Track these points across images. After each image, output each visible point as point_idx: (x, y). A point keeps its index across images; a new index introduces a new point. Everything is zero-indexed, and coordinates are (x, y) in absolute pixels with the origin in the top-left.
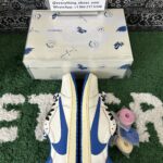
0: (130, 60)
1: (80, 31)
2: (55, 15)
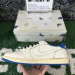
1: (41, 19)
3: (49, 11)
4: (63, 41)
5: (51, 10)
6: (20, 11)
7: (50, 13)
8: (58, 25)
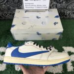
2: (26, 11)
4: (60, 39)
5: (48, 8)
6: (17, 10)
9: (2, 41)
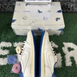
0: (63, 26)
2: (27, 4)
3: (48, 3)
4: (61, 35)
6: (17, 2)
7: (49, 5)
8: (57, 19)
9: (3, 35)
